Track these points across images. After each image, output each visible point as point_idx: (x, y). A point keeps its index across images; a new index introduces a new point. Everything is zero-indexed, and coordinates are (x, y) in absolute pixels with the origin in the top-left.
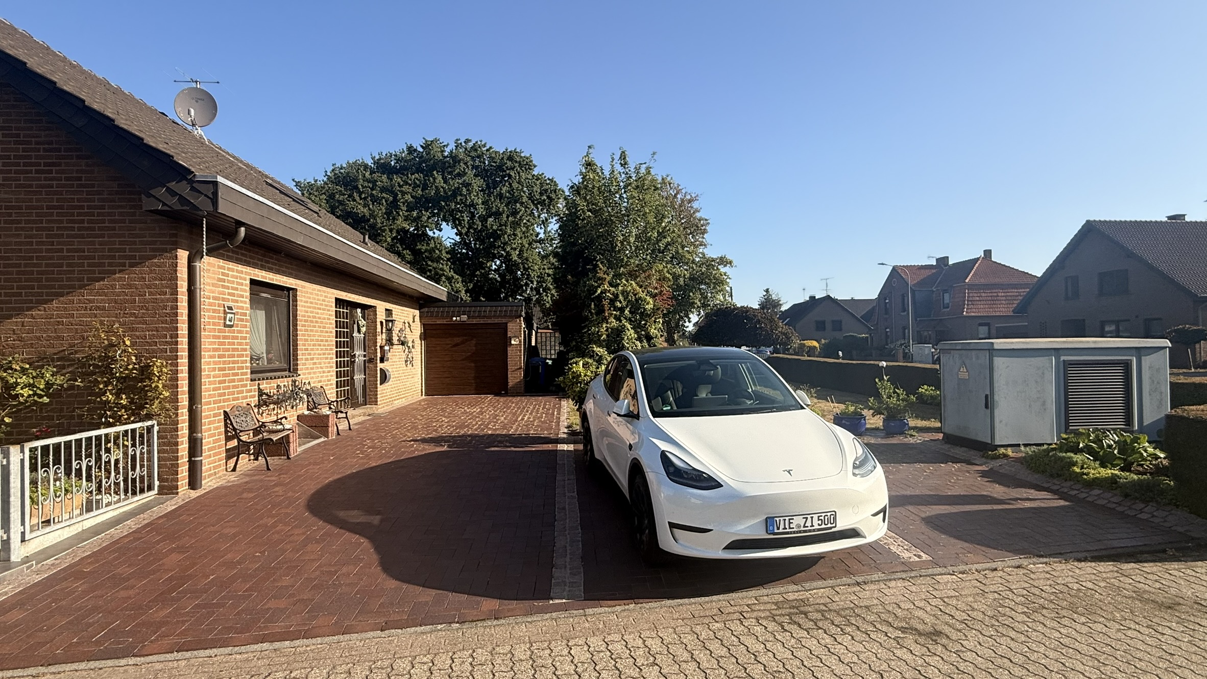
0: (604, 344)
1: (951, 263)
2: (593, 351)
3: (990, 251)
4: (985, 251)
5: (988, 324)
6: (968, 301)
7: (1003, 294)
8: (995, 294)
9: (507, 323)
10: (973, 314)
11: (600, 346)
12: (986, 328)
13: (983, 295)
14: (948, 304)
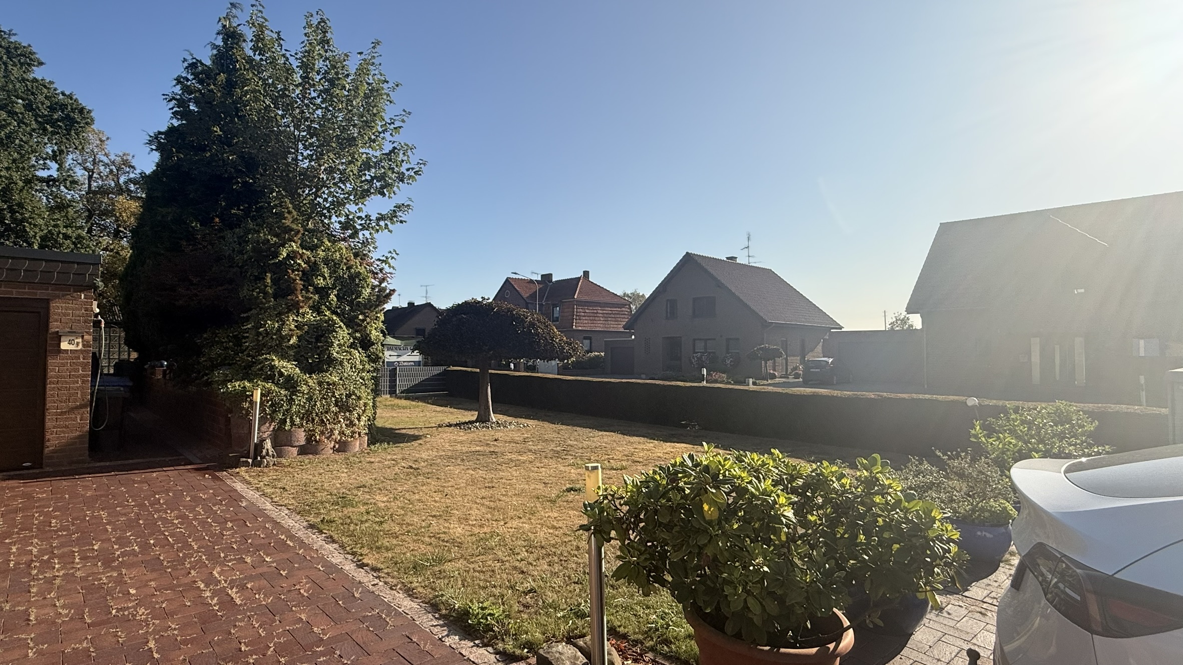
0: (291, 353)
1: (554, 280)
2: (272, 367)
3: (588, 272)
4: (584, 272)
5: (590, 338)
6: (576, 316)
7: (601, 312)
8: (596, 311)
9: (47, 301)
10: (580, 328)
11: (283, 357)
12: (587, 342)
13: (587, 311)
14: (557, 318)
